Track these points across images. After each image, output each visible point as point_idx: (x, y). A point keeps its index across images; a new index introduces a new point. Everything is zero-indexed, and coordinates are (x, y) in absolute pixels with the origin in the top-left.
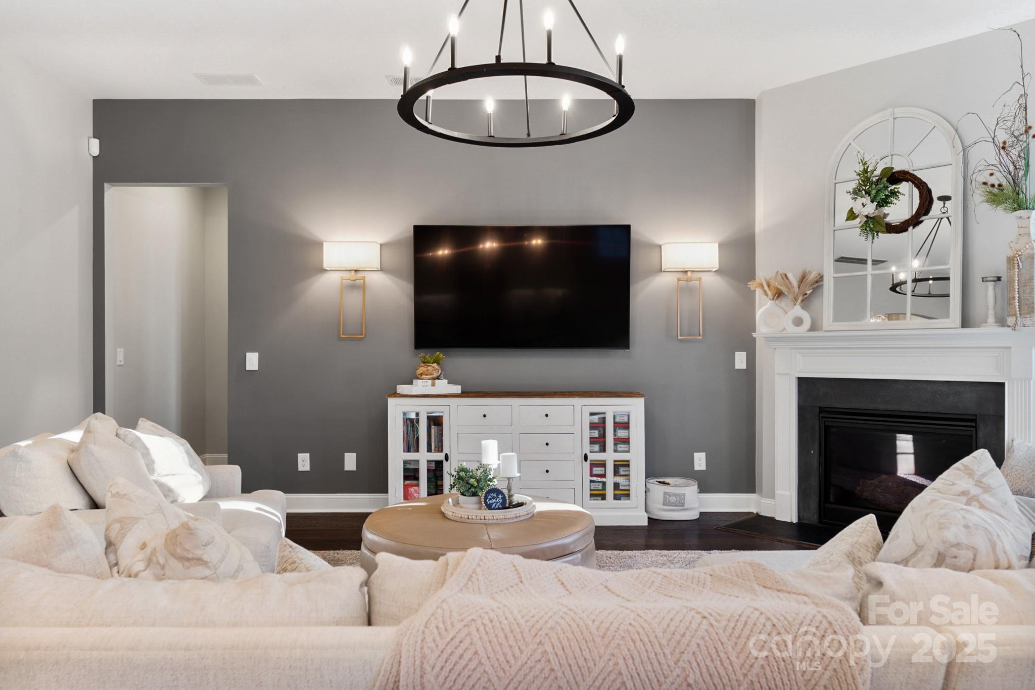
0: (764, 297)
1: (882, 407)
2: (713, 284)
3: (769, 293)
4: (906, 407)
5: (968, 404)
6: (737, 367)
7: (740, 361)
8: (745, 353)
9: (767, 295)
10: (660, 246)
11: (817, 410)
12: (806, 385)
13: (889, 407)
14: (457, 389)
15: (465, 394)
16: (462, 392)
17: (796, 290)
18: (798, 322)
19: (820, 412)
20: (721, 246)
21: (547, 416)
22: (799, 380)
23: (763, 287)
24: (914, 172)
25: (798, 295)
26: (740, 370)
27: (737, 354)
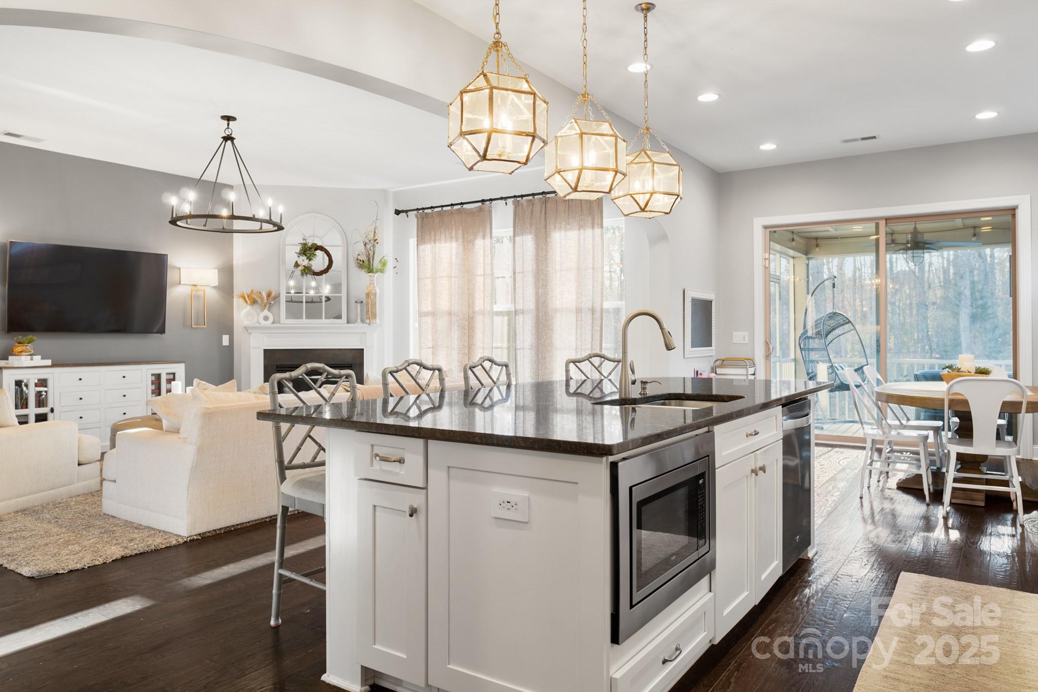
0: (245, 303)
2: (212, 295)
3: (248, 301)
5: (347, 359)
6: (224, 344)
7: (225, 340)
8: (228, 336)
9: (247, 303)
10: (180, 269)
11: (275, 367)
12: (268, 353)
14: (49, 361)
17: (265, 301)
18: (266, 318)
19: (277, 367)
20: (218, 270)
21: (124, 377)
22: (265, 350)
23: (245, 298)
24: (325, 247)
25: (267, 303)
26: (225, 346)
27: (224, 336)
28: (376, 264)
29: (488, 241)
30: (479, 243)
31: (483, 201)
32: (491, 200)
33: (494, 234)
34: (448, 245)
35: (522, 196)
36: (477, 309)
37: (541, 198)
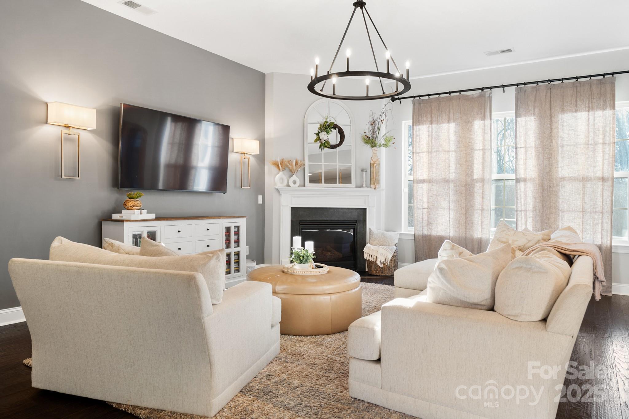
1: (325, 219)
3: (281, 168)
4: (334, 218)
5: (354, 216)
7: (259, 200)
8: (261, 196)
9: (279, 169)
10: (233, 139)
11: (297, 221)
12: (294, 210)
13: (328, 219)
14: (153, 216)
15: (158, 219)
16: (156, 218)
17: (294, 168)
18: (294, 182)
19: (300, 222)
21: (208, 230)
22: (292, 208)
23: (278, 166)
24: (340, 126)
25: (295, 170)
26: (260, 204)
27: (259, 196)
28: (380, 140)
29: (487, 122)
30: (478, 124)
31: (483, 89)
32: (491, 88)
33: (494, 117)
34: (445, 126)
35: (525, 84)
36: (475, 177)
37: (547, 85)
